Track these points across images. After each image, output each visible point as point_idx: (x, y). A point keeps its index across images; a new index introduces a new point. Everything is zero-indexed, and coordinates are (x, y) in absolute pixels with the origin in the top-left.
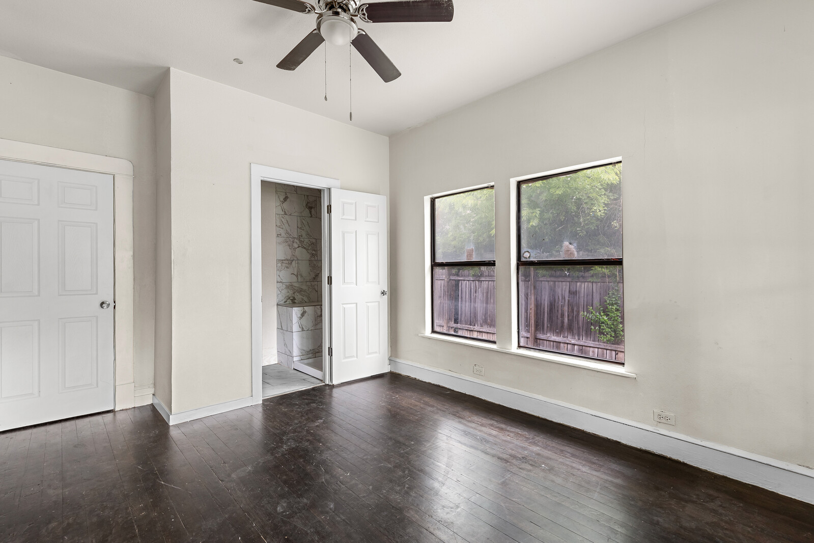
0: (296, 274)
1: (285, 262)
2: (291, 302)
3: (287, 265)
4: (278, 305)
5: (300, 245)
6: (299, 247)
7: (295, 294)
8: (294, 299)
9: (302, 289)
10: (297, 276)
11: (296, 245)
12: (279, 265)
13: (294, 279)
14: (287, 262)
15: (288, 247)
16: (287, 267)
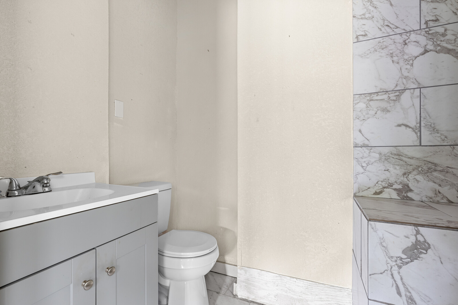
0: (413, 123)
1: (379, 97)
2: (394, 195)
3: (384, 105)
4: (355, 196)
5: (430, 47)
6: (426, 51)
7: (411, 177)
8: (407, 188)
9: (436, 165)
10: (418, 130)
11: (413, 50)
12: (362, 105)
13: (410, 137)
14: (385, 97)
15: (389, 60)
16: (385, 110)
